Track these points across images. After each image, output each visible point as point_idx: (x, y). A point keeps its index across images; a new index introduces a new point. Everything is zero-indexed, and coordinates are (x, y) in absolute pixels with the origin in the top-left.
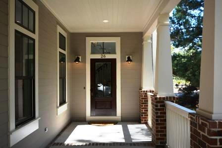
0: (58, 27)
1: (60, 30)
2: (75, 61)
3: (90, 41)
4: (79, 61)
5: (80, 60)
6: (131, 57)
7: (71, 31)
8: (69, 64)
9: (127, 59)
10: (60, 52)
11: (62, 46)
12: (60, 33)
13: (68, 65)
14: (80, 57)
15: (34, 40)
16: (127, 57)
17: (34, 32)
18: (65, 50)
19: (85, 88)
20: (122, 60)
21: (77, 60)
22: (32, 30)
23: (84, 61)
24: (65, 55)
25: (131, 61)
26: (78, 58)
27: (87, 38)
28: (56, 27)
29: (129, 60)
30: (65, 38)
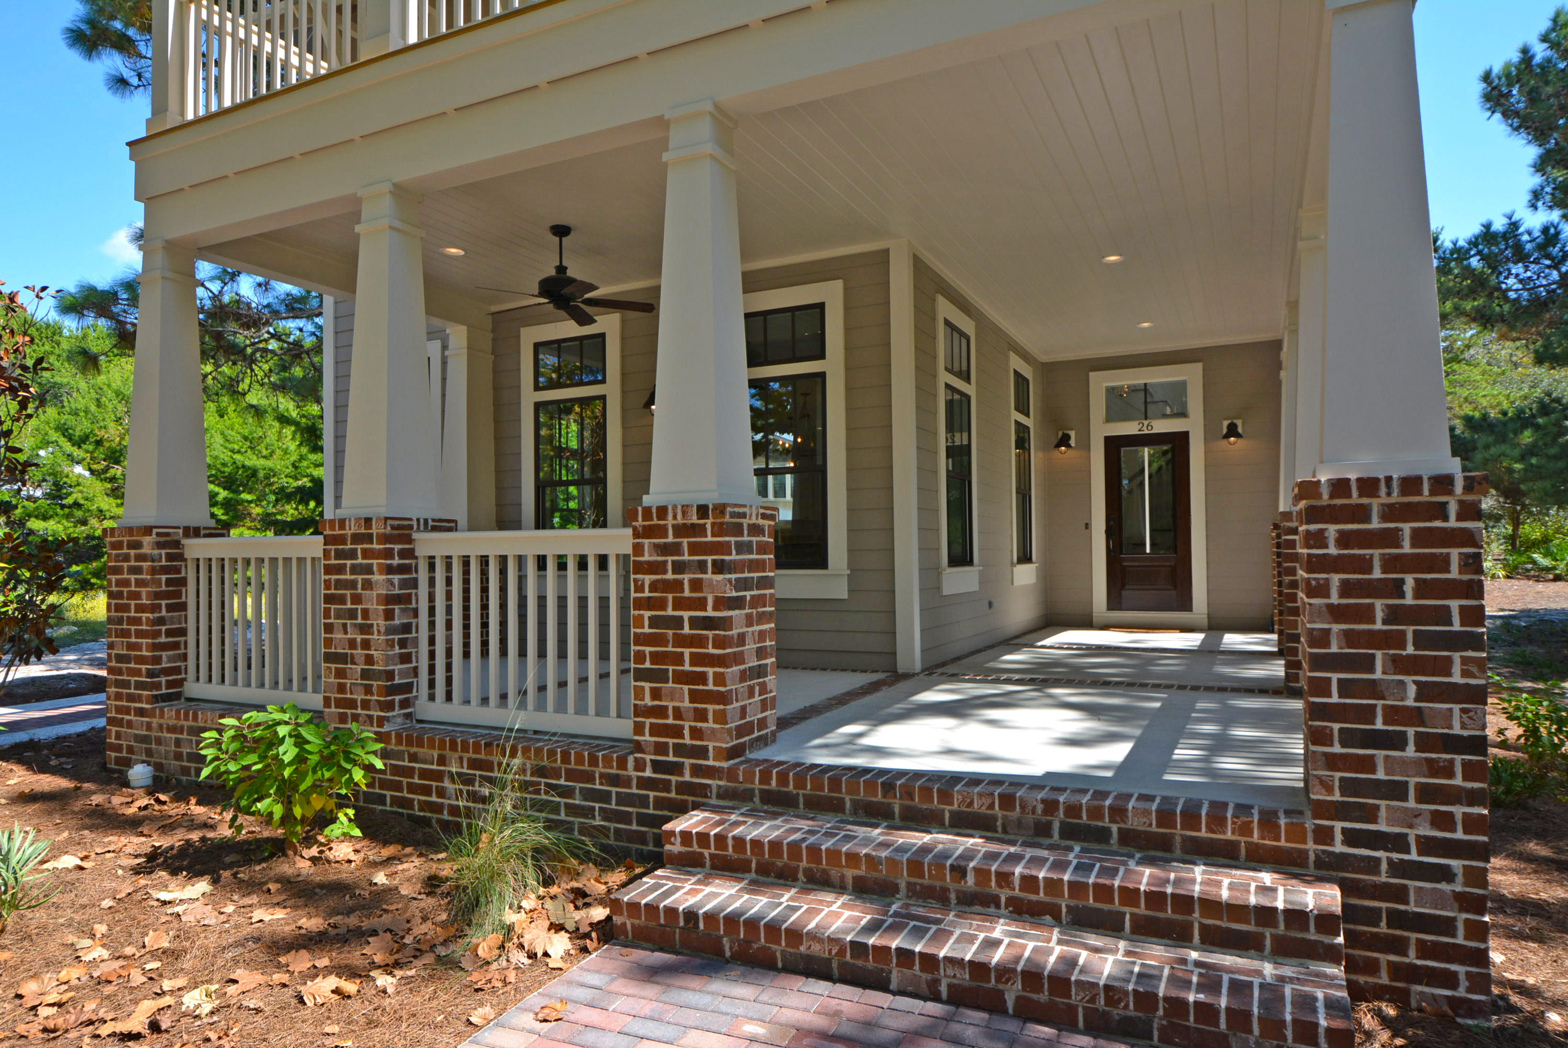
0: (1012, 355)
1: (1016, 363)
2: (1058, 446)
3: (1100, 383)
4: (1068, 446)
5: (1072, 442)
6: (1239, 423)
7: (1044, 358)
8: (1040, 455)
9: (1225, 431)
10: (1017, 422)
11: (1022, 407)
12: (1016, 372)
13: (1036, 457)
14: (1072, 434)
15: (968, 398)
16: (1226, 423)
17: (968, 379)
18: (1028, 415)
19: (1087, 526)
20: (1210, 435)
21: (1064, 441)
22: (965, 375)
23: (1085, 445)
24: (1028, 428)
25: (1238, 436)
26: (1068, 437)
27: (1091, 374)
28: (1007, 357)
29: (1232, 431)
30: (1027, 381)
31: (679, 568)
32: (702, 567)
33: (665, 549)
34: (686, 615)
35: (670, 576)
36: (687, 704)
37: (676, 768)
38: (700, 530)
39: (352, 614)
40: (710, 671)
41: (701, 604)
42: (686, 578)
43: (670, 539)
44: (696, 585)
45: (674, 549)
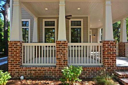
31: (110, 47)
32: (113, 47)
33: (109, 45)
34: (111, 52)
35: (109, 48)
36: (111, 61)
37: (110, 68)
38: (113, 43)
39: (62, 53)
40: (114, 58)
41: (113, 51)
42: (111, 48)
43: (109, 44)
44: (113, 49)
45: (110, 45)
